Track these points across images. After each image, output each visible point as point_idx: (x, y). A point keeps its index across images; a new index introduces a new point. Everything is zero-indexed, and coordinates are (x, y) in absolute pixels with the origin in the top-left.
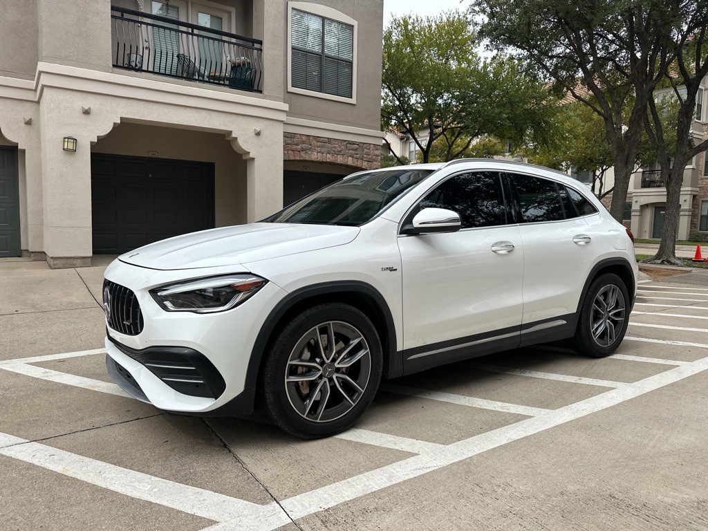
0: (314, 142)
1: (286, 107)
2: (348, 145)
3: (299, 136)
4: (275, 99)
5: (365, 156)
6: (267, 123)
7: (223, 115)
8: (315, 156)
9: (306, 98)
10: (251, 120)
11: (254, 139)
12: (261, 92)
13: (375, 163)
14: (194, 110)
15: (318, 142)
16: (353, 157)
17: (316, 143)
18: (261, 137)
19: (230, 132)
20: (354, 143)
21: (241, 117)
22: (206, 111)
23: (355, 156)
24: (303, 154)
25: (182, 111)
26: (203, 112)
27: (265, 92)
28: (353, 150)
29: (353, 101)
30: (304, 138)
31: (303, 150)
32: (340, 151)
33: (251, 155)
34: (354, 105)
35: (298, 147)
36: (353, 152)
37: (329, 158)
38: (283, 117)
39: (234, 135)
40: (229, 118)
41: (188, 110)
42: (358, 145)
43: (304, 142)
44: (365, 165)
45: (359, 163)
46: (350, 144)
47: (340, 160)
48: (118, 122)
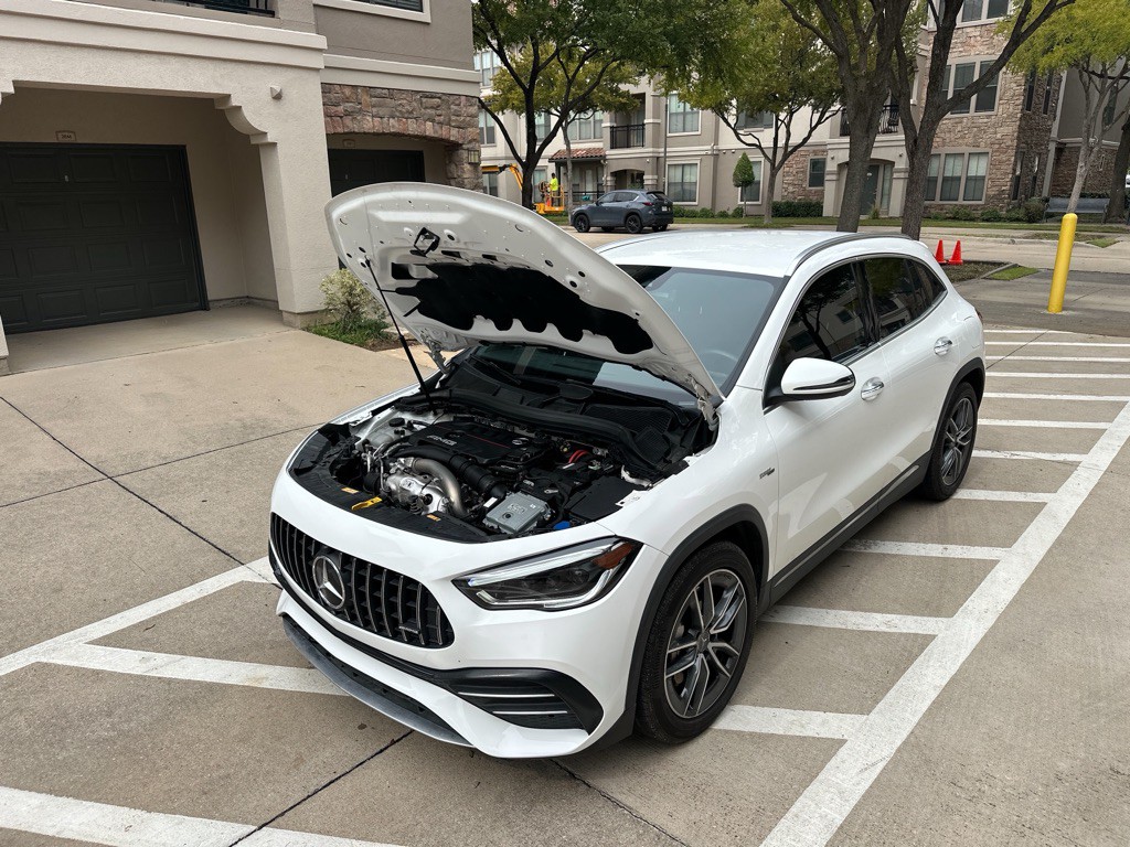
0: (365, 98)
1: (320, 41)
2: (424, 100)
3: (337, 88)
5: (453, 118)
6: (292, 74)
8: (369, 124)
9: (344, 13)
10: (260, 70)
11: (272, 107)
12: (272, 14)
13: (470, 129)
15: (372, 96)
16: (433, 121)
17: (368, 98)
18: (283, 102)
19: (228, 97)
20: (432, 96)
21: (242, 66)
23: (437, 118)
24: (348, 121)
26: (173, 60)
27: (281, 14)
28: (432, 107)
29: (425, 16)
30: (347, 92)
31: (348, 114)
32: (411, 112)
33: (270, 139)
34: (428, 24)
35: (335, 108)
36: (433, 112)
37: (394, 126)
38: (318, 61)
39: (234, 102)
40: (222, 69)
41: (145, 59)
42: (439, 98)
43: (347, 100)
44: (454, 135)
45: (443, 132)
46: (427, 97)
47: (412, 127)
48: (11, 90)
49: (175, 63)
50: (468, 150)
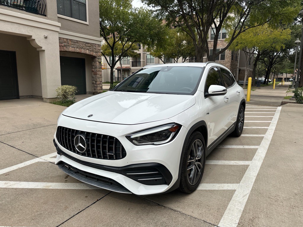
0: (70, 42)
1: (59, 24)
2: (86, 44)
3: (62, 39)
4: (54, 20)
5: (94, 50)
6: (50, 32)
7: (27, 27)
8: (71, 49)
9: (65, 20)
10: (42, 30)
11: (44, 40)
12: (46, 16)
13: (99, 53)
15: (72, 42)
16: (89, 50)
17: (71, 42)
18: (47, 39)
19: (31, 36)
20: (88, 43)
21: (36, 28)
23: (90, 49)
24: (65, 48)
27: (48, 16)
28: (88, 47)
29: (87, 23)
30: (65, 40)
31: (65, 46)
32: (83, 47)
33: (43, 49)
34: (88, 25)
35: (62, 44)
36: (89, 48)
37: (78, 50)
38: (58, 29)
39: (33, 38)
40: (30, 28)
41: (7, 23)
42: (91, 44)
43: (65, 42)
44: (94, 54)
45: (91, 53)
46: (87, 44)
47: (83, 51)
49: (16, 25)
50: (98, 58)
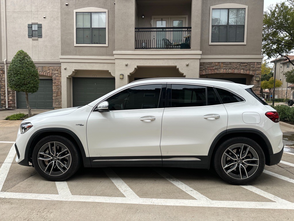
2: (241, 64)
4: (196, 50)
5: (251, 68)
6: (192, 60)
7: (173, 60)
8: (222, 71)
10: (184, 60)
11: (186, 68)
12: (190, 48)
14: (162, 60)
15: (224, 64)
16: (244, 70)
17: (223, 65)
18: (188, 67)
19: (176, 66)
20: (244, 63)
21: (181, 60)
22: (167, 60)
23: (245, 69)
24: (216, 71)
25: (157, 61)
26: (165, 60)
27: (192, 48)
28: (244, 66)
29: (245, 43)
30: (217, 64)
31: (216, 69)
32: (237, 68)
33: (184, 75)
34: (245, 45)
35: (213, 68)
36: (244, 67)
37: (230, 71)
40: (175, 61)
42: (247, 63)
43: (216, 66)
44: (251, 73)
45: (247, 72)
46: (242, 63)
47: (236, 71)
48: (136, 67)
50: (256, 77)
